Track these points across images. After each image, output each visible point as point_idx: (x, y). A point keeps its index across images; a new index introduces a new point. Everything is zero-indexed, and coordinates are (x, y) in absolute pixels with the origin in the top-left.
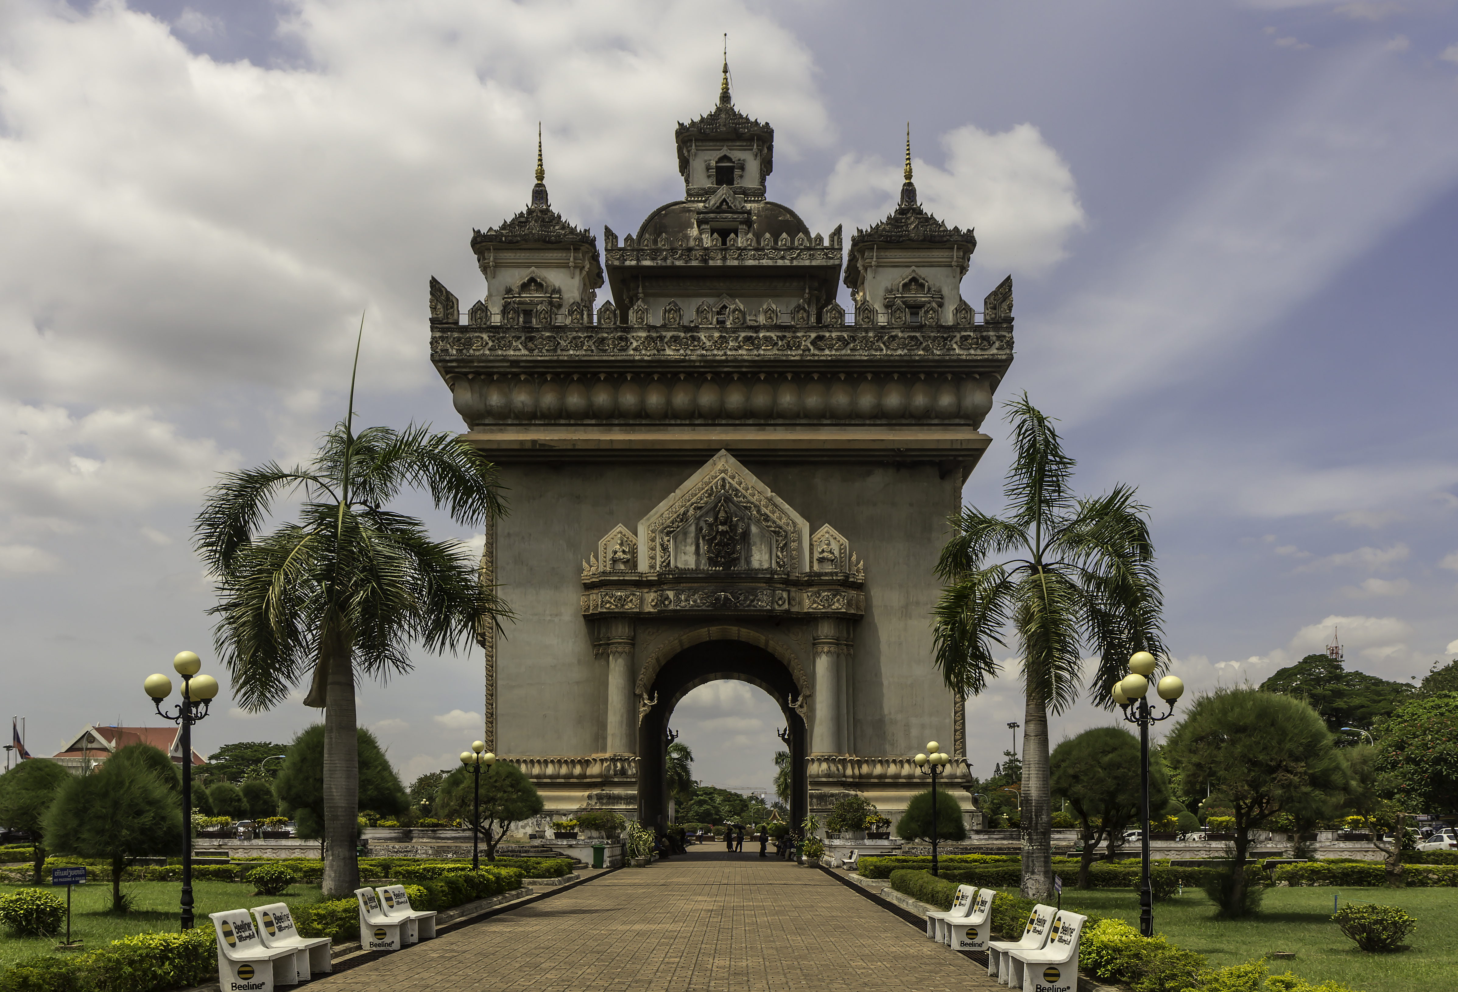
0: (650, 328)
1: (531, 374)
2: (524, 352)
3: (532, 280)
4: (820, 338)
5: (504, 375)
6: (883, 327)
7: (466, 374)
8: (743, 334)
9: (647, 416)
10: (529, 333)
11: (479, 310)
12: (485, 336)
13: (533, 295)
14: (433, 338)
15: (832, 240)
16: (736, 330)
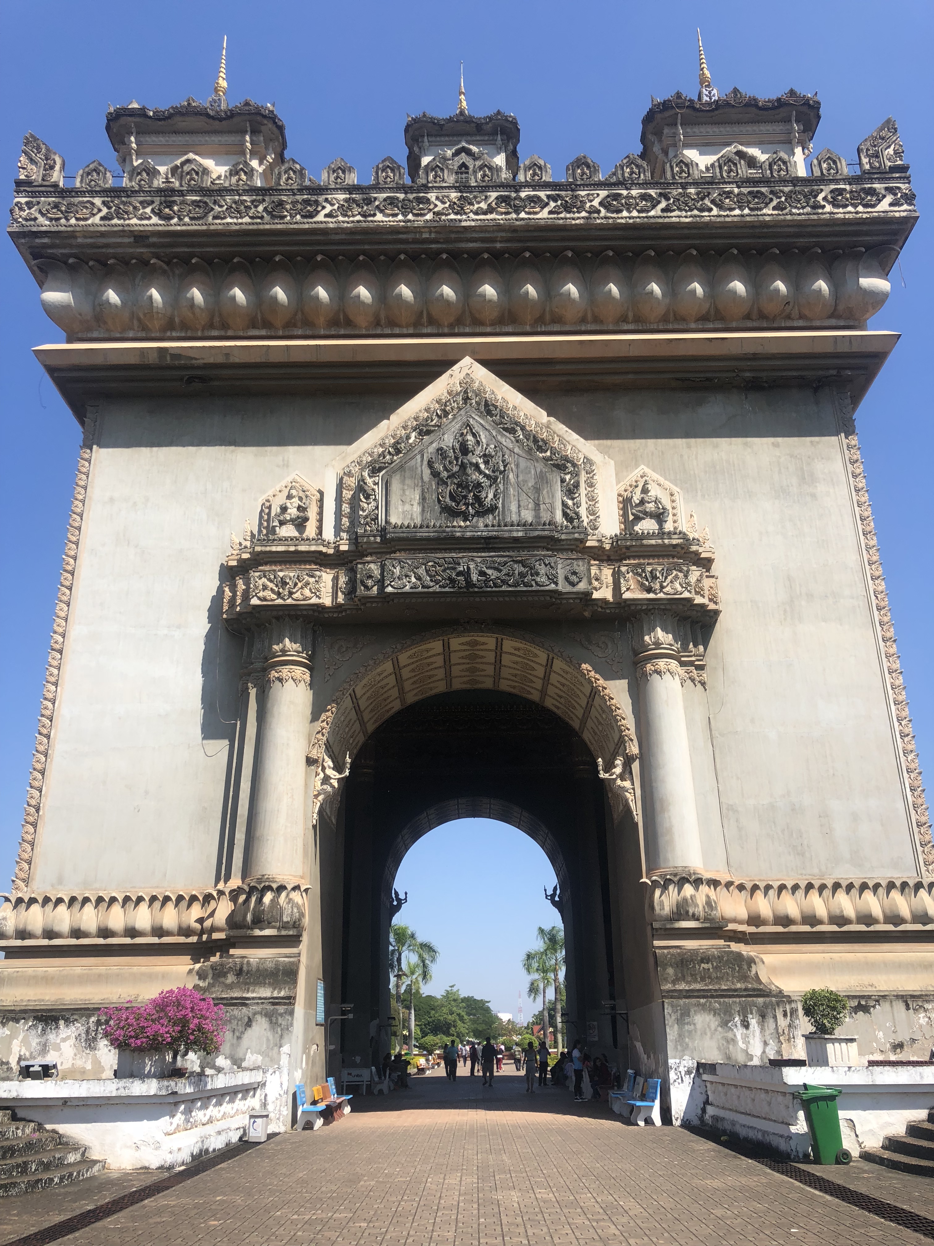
1: (167, 258)
7: (62, 258)
8: (493, 195)
11: (94, 170)
12: (98, 201)
16: (484, 189)
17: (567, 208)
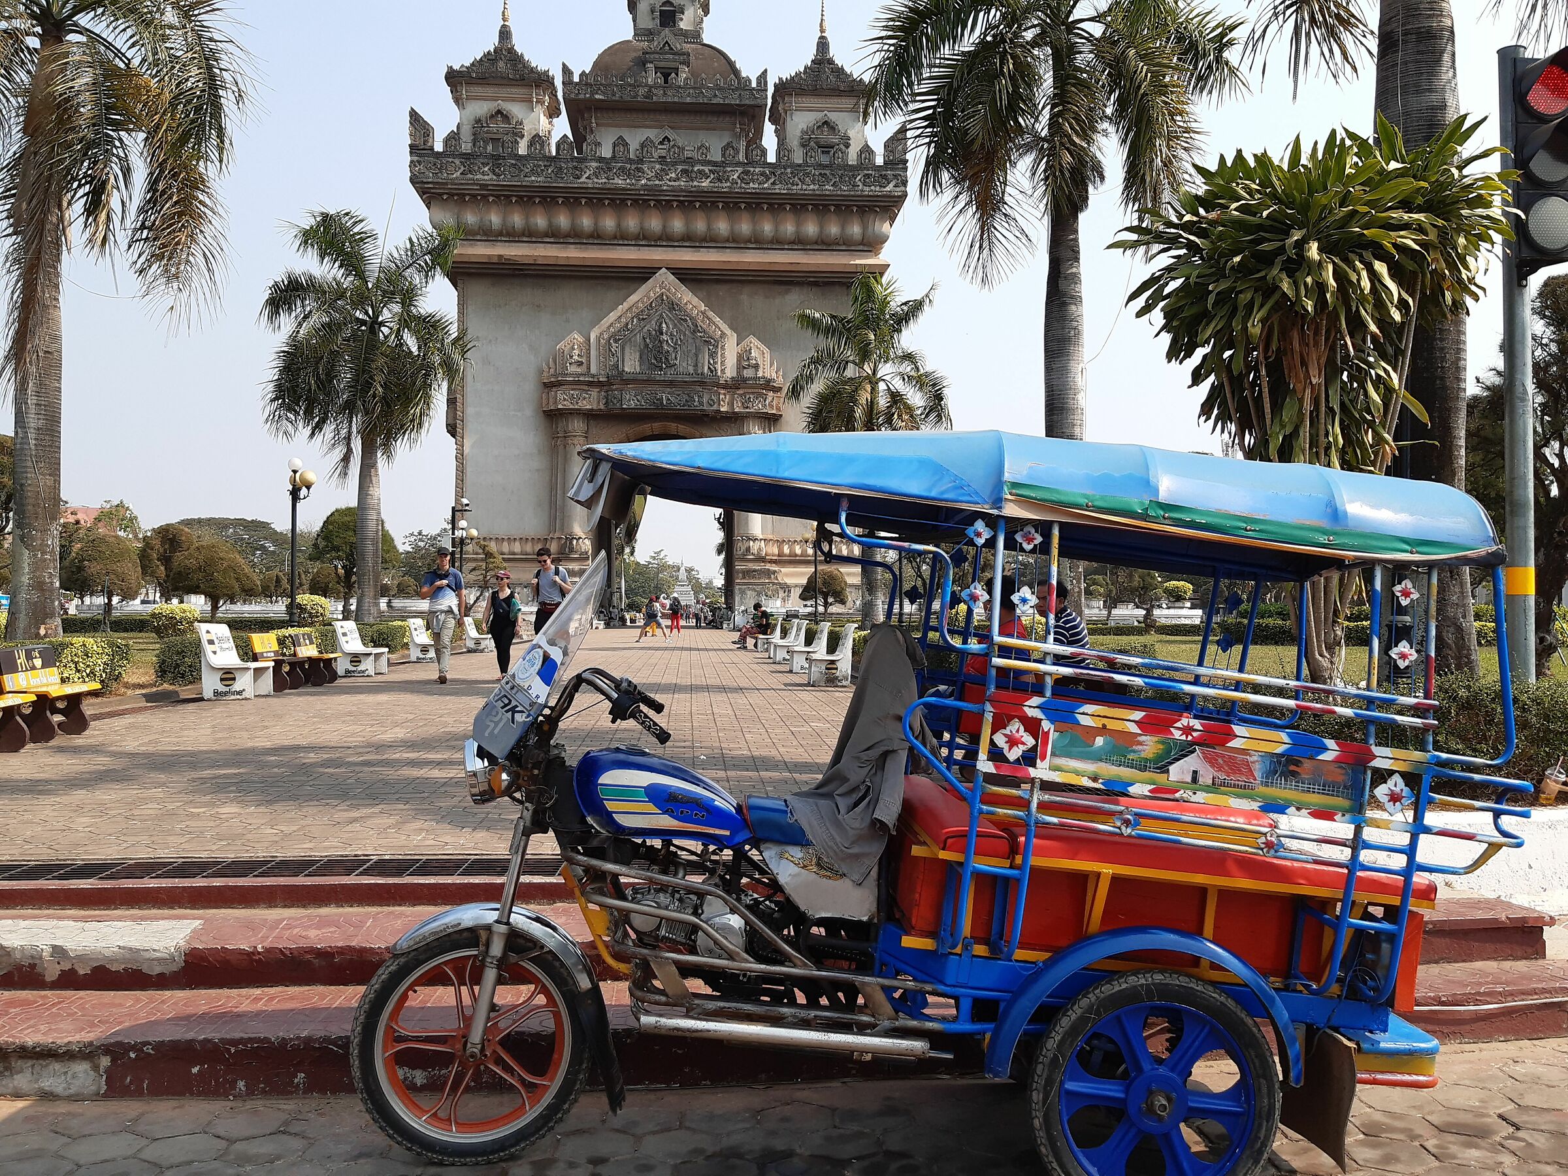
0: (601, 159)
1: (498, 197)
2: (491, 176)
3: (499, 112)
4: (746, 173)
5: (474, 196)
6: (799, 165)
7: (441, 194)
8: (680, 168)
9: (599, 237)
10: (496, 160)
11: (452, 138)
12: (457, 162)
13: (498, 126)
14: (412, 162)
15: (759, 83)
16: (675, 164)
17: (720, 180)
